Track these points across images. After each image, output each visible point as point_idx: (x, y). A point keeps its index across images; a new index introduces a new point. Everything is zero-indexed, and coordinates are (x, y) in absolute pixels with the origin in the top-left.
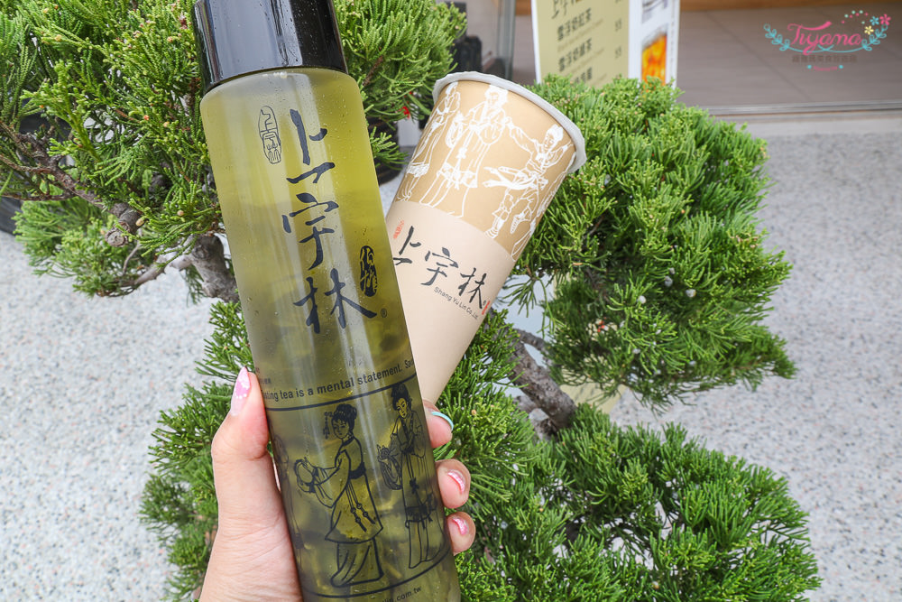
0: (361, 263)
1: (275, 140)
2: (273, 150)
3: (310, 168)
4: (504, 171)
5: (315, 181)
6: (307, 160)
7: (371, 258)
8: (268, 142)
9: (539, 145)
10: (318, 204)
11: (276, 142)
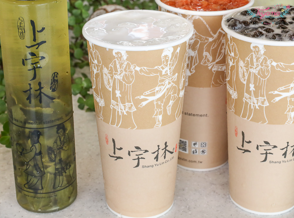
0: (52, 79)
1: (23, 30)
2: (22, 34)
3: (35, 43)
4: (147, 94)
5: (37, 48)
6: (35, 40)
7: (57, 77)
8: (20, 31)
9: (160, 67)
10: (37, 57)
11: (23, 31)
